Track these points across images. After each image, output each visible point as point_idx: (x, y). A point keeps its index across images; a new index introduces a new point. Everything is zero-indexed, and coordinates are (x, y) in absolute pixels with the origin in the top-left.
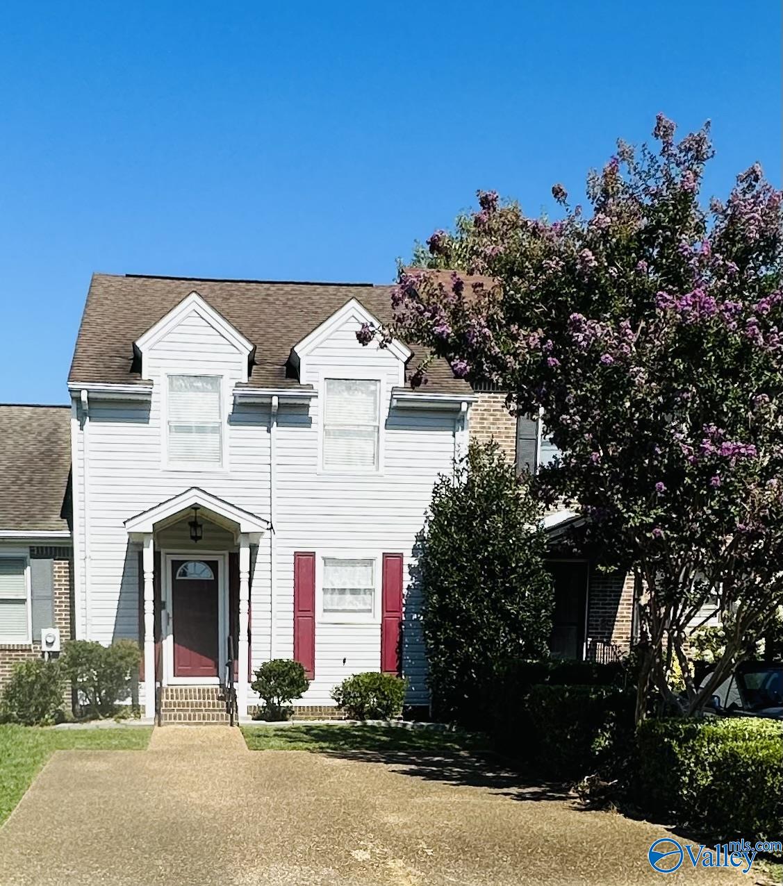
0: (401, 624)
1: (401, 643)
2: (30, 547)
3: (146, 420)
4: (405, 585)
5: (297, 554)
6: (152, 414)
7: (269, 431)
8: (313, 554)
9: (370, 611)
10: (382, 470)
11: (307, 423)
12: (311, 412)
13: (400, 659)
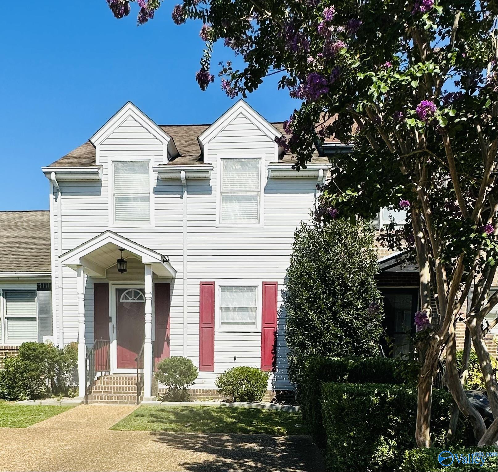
0: (275, 333)
1: (275, 346)
2: (38, 283)
3: (99, 193)
4: (279, 305)
5: (202, 284)
6: (103, 189)
7: (181, 198)
8: (213, 284)
9: (254, 323)
10: (262, 223)
11: (209, 191)
12: (212, 182)
13: (275, 358)
